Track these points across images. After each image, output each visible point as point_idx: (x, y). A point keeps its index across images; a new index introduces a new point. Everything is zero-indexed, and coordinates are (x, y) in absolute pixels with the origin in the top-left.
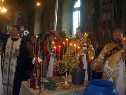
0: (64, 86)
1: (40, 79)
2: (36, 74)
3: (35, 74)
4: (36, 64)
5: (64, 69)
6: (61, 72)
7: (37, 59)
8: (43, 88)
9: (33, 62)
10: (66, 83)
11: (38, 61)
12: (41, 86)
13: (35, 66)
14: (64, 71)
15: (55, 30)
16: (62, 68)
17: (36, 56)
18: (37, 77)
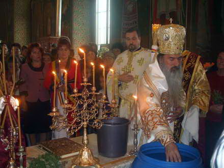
0: (80, 163)
3: (6, 140)
4: (7, 113)
5: (78, 123)
6: (70, 130)
10: (85, 155)
11: (11, 106)
13: (5, 118)
14: (79, 128)
15: (58, 36)
16: (74, 121)
17: (6, 93)
18: (10, 145)
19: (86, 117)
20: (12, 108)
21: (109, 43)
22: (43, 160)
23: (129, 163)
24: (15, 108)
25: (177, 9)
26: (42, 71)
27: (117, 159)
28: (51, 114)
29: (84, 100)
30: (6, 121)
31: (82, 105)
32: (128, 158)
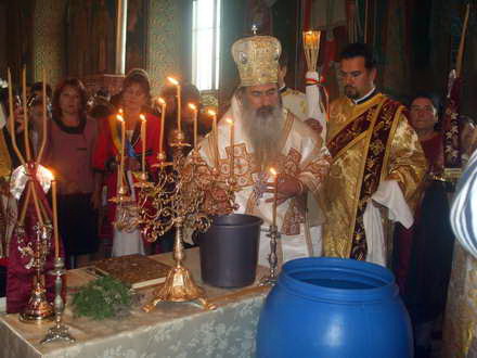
0: (169, 296)
1: (53, 268)
2: (34, 248)
3: (28, 249)
4: (31, 197)
6: (150, 231)
7: (32, 172)
8: (68, 312)
9: (12, 191)
10: (179, 281)
11: (39, 183)
12: (58, 301)
13: (26, 207)
14: (167, 228)
15: (120, 74)
16: (158, 214)
17: (29, 158)
18: (35, 258)
19: (180, 207)
20: (39, 188)
21: (217, 88)
22: (100, 288)
23: (261, 298)
24: (46, 188)
25: (348, 22)
26: (82, 132)
27: (238, 290)
28: (114, 200)
29: (177, 174)
30: (27, 212)
31: (174, 185)
32: (259, 290)
